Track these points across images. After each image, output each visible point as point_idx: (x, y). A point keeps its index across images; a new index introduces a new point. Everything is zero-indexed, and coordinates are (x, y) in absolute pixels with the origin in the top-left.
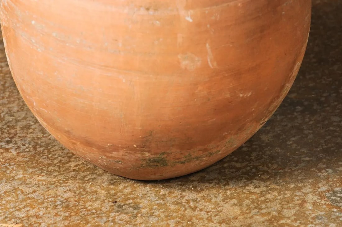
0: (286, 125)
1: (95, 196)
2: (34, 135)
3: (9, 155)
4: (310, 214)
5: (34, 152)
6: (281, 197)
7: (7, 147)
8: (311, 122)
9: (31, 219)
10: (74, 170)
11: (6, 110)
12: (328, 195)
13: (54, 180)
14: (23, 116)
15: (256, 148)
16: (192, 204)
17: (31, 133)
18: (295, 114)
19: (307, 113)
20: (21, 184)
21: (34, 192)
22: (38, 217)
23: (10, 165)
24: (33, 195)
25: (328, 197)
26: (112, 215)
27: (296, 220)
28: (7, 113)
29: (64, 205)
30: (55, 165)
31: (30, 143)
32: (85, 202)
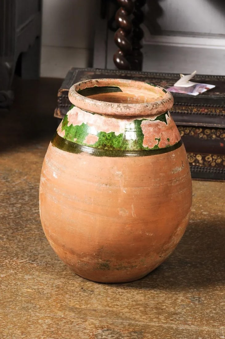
1: (73, 285)
2: (47, 260)
3: (33, 266)
4: (178, 303)
5: (45, 266)
6: (166, 296)
7: (32, 263)
9: (39, 289)
10: (64, 275)
11: (34, 248)
13: (54, 277)
14: (43, 252)
16: (121, 293)
17: (46, 259)
20: (37, 277)
21: (43, 280)
22: (43, 289)
23: (33, 270)
24: (42, 282)
25: (190, 299)
26: (80, 292)
27: (170, 305)
28: (34, 250)
29: (57, 286)
30: (55, 272)
31: (44, 262)
32: (67, 287)
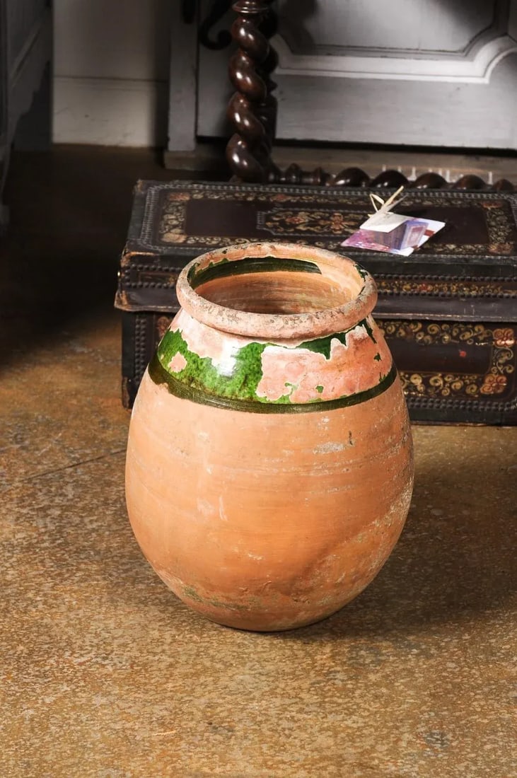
0: (398, 667)
1: (191, 716)
2: (131, 654)
3: (105, 671)
4: (403, 751)
5: (130, 671)
6: (377, 733)
7: (103, 663)
8: (425, 666)
9: (126, 731)
10: (171, 691)
11: (102, 626)
12: (424, 735)
13: (150, 698)
14: (120, 633)
15: (361, 686)
16: (287, 732)
17: (128, 651)
18: (410, 656)
19: (422, 656)
20: (118, 699)
21: (130, 707)
22: (133, 730)
23: (106, 681)
24: (129, 711)
25: (424, 738)
26: (206, 734)
27: (387, 755)
28: (103, 630)
29: (160, 722)
30: (152, 685)
31: (127, 661)
32: (180, 721)
